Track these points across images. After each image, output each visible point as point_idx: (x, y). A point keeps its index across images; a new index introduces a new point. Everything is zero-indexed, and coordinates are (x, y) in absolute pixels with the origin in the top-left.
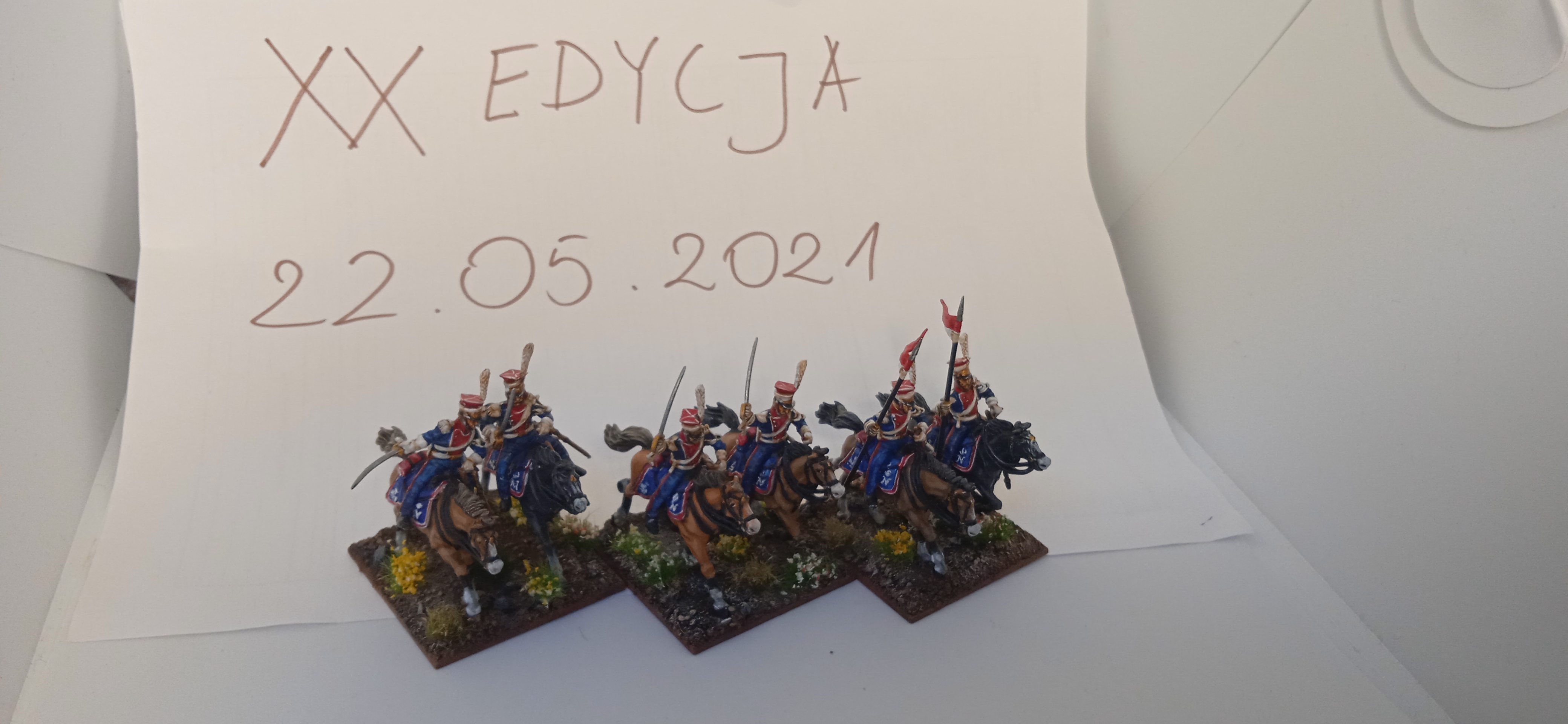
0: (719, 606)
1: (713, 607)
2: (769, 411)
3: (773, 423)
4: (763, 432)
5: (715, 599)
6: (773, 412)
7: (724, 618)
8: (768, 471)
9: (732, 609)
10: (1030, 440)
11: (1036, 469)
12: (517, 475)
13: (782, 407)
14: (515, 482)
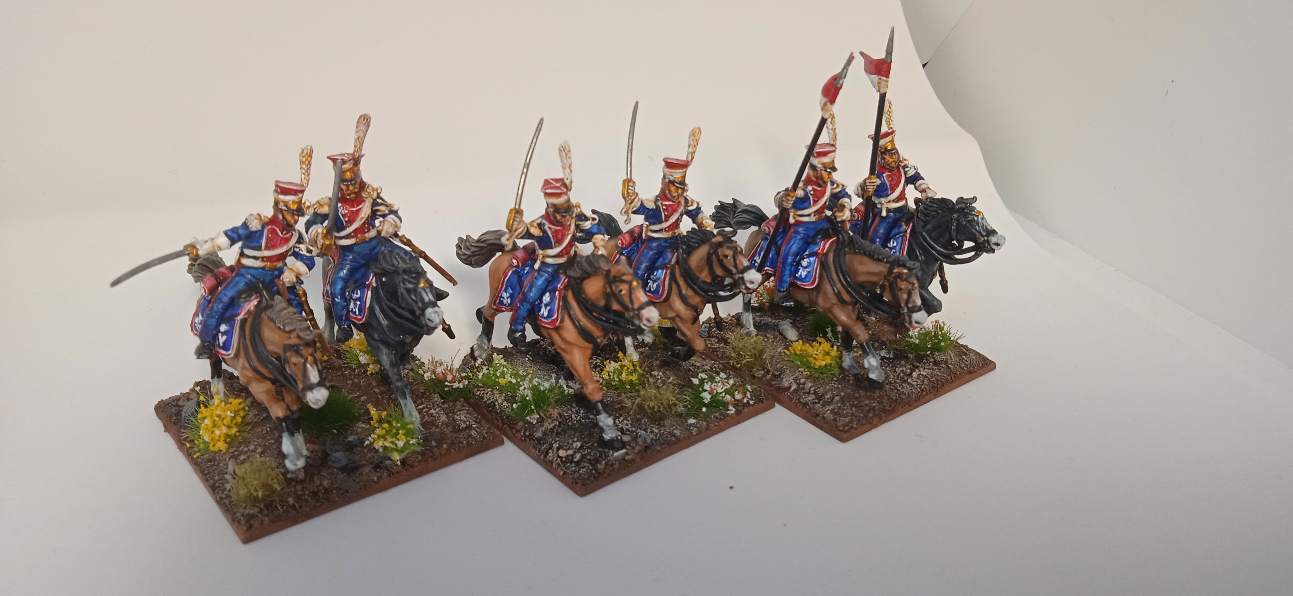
0: (610, 435)
1: (603, 437)
2: (657, 196)
3: (663, 209)
4: (651, 224)
5: (604, 427)
6: (663, 195)
7: (617, 451)
8: (660, 271)
9: (626, 438)
10: (978, 216)
11: (985, 254)
12: (357, 294)
13: (673, 189)
14: (355, 304)
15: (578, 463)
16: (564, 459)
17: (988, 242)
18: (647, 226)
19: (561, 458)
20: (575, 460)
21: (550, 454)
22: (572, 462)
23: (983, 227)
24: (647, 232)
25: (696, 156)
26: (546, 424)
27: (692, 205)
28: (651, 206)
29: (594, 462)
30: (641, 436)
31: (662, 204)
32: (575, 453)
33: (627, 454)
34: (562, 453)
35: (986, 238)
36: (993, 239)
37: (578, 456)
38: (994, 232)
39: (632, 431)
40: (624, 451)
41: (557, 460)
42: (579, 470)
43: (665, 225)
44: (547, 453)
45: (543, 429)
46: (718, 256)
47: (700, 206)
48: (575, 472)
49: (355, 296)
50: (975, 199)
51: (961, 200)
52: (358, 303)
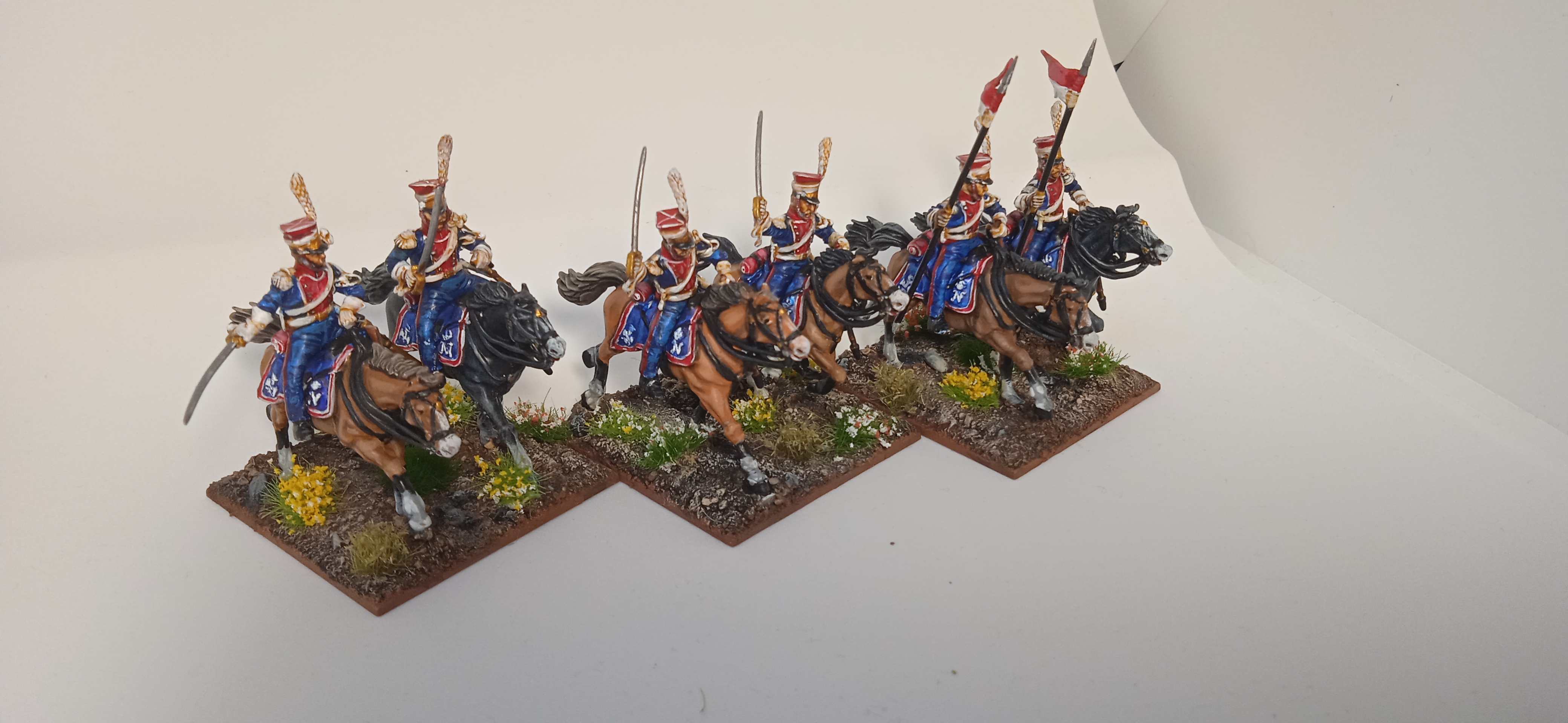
0: (756, 479)
1: (748, 481)
2: (786, 215)
3: (794, 229)
4: (780, 246)
5: (749, 471)
6: (793, 213)
7: (766, 495)
8: (793, 298)
9: (774, 481)
10: (1142, 226)
11: (1150, 265)
12: (449, 334)
13: (804, 205)
14: (447, 346)
15: (724, 511)
16: (708, 508)
17: (1154, 253)
18: (776, 248)
19: (705, 507)
20: (721, 508)
21: (692, 504)
22: (718, 510)
23: (1147, 237)
24: (775, 254)
25: (828, 169)
26: (683, 472)
27: (823, 223)
28: (781, 225)
29: (743, 509)
30: (789, 478)
31: (792, 223)
32: (720, 501)
33: (776, 498)
34: (706, 502)
35: (1152, 249)
36: (1160, 250)
37: (724, 504)
38: (1160, 242)
39: (778, 474)
40: (772, 495)
41: (700, 510)
42: (727, 519)
43: (796, 246)
44: (688, 503)
45: (681, 477)
46: (859, 278)
47: (831, 224)
48: (722, 520)
49: (446, 337)
50: (1137, 207)
51: (1122, 208)
52: (451, 344)
